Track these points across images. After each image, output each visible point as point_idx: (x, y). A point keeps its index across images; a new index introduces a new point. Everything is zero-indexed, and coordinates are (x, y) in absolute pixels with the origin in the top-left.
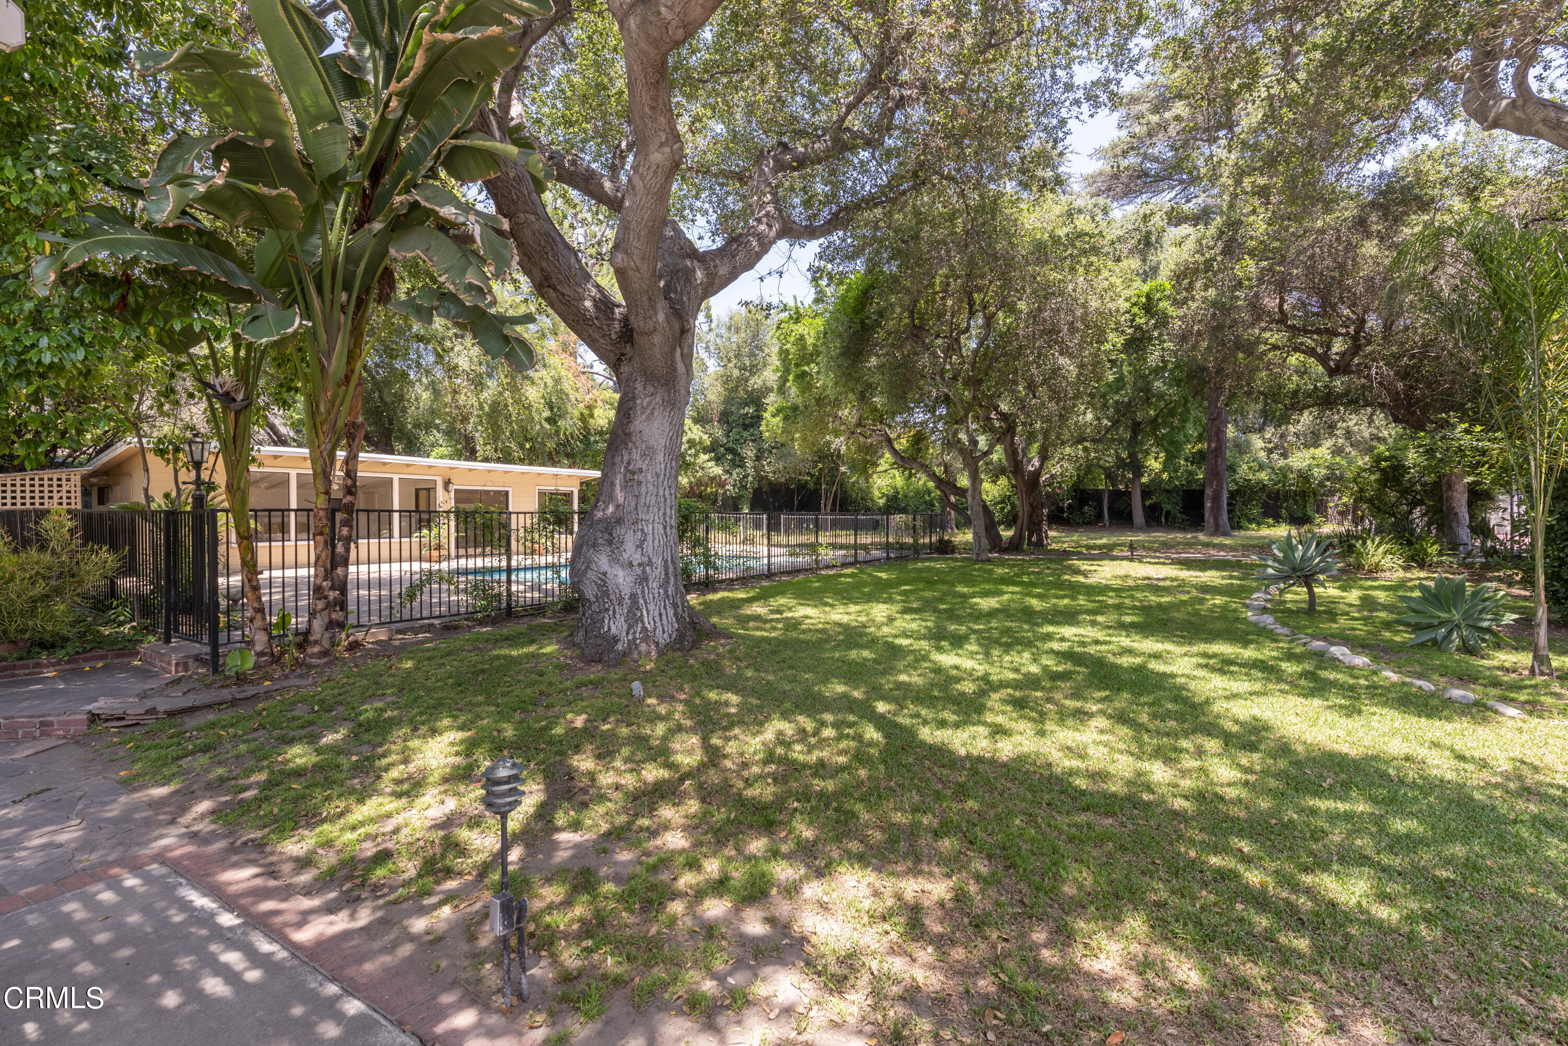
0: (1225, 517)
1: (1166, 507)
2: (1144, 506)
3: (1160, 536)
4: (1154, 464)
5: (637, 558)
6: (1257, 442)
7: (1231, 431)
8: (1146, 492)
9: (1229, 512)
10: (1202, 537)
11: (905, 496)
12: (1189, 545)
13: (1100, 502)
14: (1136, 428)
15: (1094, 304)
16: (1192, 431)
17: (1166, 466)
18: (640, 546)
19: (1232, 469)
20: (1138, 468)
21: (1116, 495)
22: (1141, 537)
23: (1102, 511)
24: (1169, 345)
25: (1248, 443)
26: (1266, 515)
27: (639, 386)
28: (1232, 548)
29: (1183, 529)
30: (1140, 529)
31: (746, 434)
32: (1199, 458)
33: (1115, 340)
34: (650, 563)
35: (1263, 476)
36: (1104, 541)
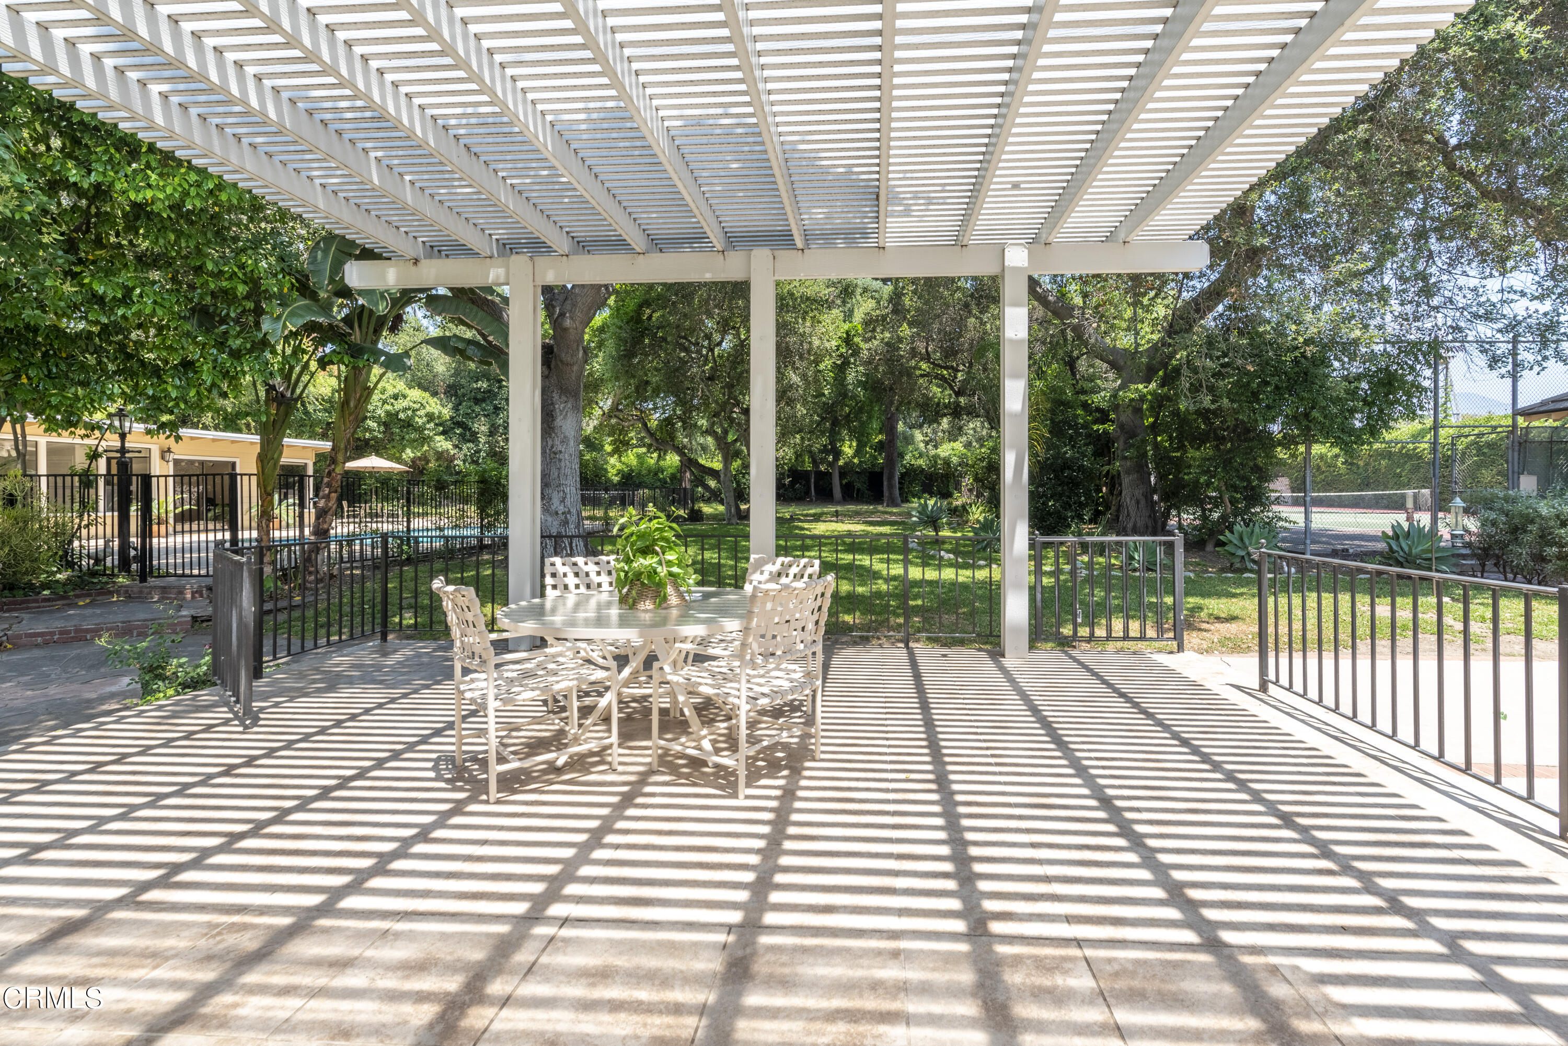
0: (897, 492)
1: (858, 485)
2: (841, 484)
3: (852, 507)
4: (848, 449)
5: (561, 509)
6: (918, 436)
7: (901, 426)
8: (843, 473)
9: (900, 489)
10: (880, 508)
11: (639, 474)
12: (873, 513)
13: (808, 481)
14: (835, 423)
15: (816, 343)
16: (875, 425)
17: (858, 452)
18: (563, 501)
19: (902, 456)
20: (837, 454)
21: (819, 474)
22: (839, 508)
23: (809, 488)
24: (861, 368)
25: (912, 436)
26: (924, 491)
27: (556, 396)
28: (899, 514)
29: (869, 503)
30: (838, 503)
31: (477, 409)
32: (881, 446)
33: (826, 364)
34: (569, 512)
35: (921, 462)
36: (812, 512)
